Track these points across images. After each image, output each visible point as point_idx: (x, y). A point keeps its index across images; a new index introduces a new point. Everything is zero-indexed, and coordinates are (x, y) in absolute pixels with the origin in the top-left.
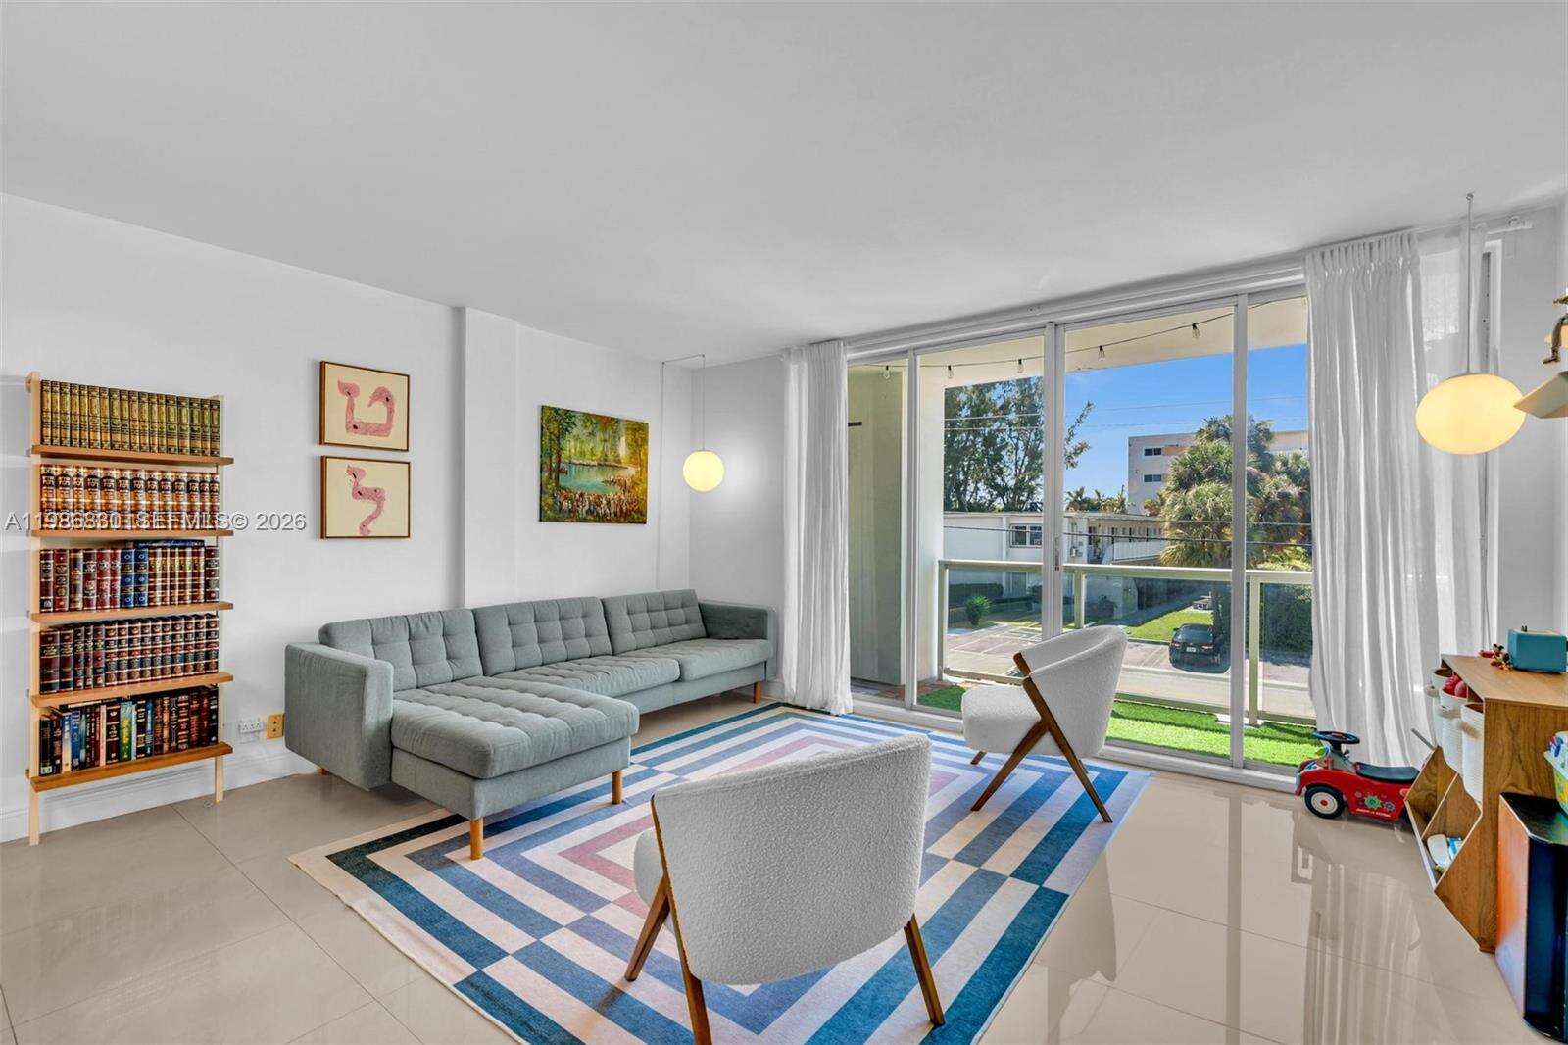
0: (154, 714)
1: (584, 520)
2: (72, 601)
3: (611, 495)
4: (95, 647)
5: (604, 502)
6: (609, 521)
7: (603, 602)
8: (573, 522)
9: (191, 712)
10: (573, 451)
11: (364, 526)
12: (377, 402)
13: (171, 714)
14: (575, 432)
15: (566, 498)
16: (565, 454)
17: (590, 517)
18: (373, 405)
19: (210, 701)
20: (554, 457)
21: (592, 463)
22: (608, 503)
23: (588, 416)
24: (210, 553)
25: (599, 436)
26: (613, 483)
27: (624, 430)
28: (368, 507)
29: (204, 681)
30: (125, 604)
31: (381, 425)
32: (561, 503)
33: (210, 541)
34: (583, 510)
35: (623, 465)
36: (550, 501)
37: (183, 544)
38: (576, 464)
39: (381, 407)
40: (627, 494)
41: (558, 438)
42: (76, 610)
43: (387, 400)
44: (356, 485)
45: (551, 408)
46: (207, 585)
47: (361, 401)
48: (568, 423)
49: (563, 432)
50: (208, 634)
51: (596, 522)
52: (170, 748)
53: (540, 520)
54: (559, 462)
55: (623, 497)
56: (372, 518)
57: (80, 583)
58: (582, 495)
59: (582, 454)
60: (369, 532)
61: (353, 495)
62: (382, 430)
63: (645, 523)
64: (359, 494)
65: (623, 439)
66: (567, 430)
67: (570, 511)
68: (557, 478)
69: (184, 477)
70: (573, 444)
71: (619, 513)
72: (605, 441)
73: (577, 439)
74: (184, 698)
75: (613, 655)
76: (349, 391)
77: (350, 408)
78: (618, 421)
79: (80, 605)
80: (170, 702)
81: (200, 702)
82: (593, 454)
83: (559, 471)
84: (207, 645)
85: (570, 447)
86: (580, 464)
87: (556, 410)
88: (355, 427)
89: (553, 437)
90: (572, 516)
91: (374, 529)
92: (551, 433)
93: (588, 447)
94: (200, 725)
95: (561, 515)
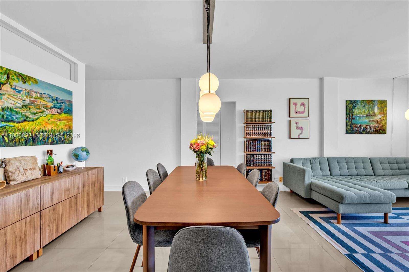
0: (262, 173)
1: (362, 133)
2: (250, 150)
3: (372, 125)
4: (253, 159)
5: (369, 127)
6: (370, 133)
7: (370, 159)
8: (357, 134)
9: (267, 174)
10: (357, 112)
11: (299, 136)
12: (301, 106)
13: (264, 173)
14: (358, 106)
15: (355, 127)
16: (354, 114)
17: (363, 132)
18: (301, 107)
19: (270, 172)
20: (350, 115)
21: (364, 115)
22: (370, 127)
23: (362, 101)
24: (270, 142)
25: (367, 107)
26: (373, 121)
27: (376, 104)
28: (300, 131)
29: (269, 168)
30: (257, 151)
31: (302, 111)
32: (353, 128)
33: (270, 139)
34: (361, 130)
35: (376, 115)
36: (349, 128)
37: (266, 140)
38: (358, 116)
39: (302, 107)
40: (378, 124)
41: (352, 109)
42: (251, 152)
43: (304, 105)
44: (297, 126)
45: (349, 101)
46: (270, 148)
47: (298, 106)
48: (355, 104)
49: (354, 107)
50: (270, 158)
51: (366, 133)
52: (264, 180)
53: (346, 133)
54: (352, 116)
55: (376, 125)
56: (300, 134)
57: (251, 147)
58: (360, 125)
59: (361, 113)
60: (300, 137)
61: (296, 129)
62: (302, 113)
63: (386, 134)
64: (298, 128)
65: (376, 107)
66: (355, 106)
67: (356, 130)
68: (352, 121)
69: (266, 126)
70: (357, 110)
71: (375, 131)
72: (369, 108)
73: (359, 109)
74: (266, 171)
75: (374, 176)
76: (295, 104)
77: (296, 108)
78: (374, 101)
79: (251, 151)
80: (264, 171)
81: (269, 172)
82: (364, 112)
83: (352, 119)
84: (270, 160)
85: (356, 111)
86: (360, 116)
87: (351, 101)
88: (297, 112)
89: (350, 109)
90: (357, 132)
91: (301, 136)
92: (349, 108)
93: (362, 111)
94: (269, 177)
95: (353, 132)
